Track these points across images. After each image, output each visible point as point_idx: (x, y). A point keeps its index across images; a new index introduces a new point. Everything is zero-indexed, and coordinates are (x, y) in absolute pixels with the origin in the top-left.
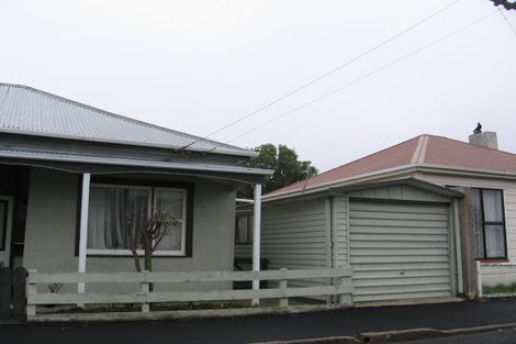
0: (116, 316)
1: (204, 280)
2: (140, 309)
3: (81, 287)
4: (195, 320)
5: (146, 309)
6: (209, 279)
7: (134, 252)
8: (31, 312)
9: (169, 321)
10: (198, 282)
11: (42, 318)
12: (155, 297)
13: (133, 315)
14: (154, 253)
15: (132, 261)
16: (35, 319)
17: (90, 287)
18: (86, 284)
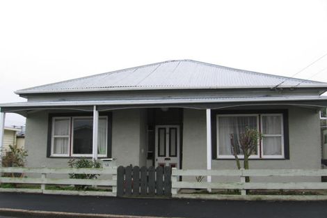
0: (224, 197)
1: (282, 175)
2: (240, 193)
3: (209, 178)
4: (277, 202)
5: (244, 193)
6: (286, 175)
7: (236, 157)
8: (174, 193)
9: (259, 201)
10: (279, 176)
11: (180, 196)
12: (249, 186)
13: (235, 197)
14: (249, 157)
15: (235, 162)
16: (177, 196)
17: (213, 178)
18: (212, 176)
